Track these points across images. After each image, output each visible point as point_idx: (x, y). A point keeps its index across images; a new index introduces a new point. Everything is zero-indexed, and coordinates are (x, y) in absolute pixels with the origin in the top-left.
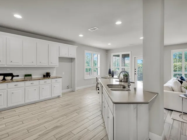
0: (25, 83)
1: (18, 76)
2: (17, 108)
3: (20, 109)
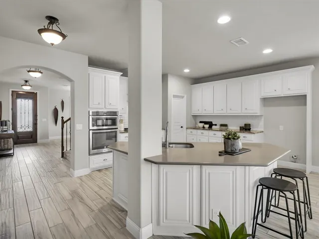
1: (216, 125)
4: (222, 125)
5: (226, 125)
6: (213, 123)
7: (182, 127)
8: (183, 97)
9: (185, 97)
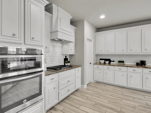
0: (114, 68)
1: (114, 61)
2: (108, 86)
3: (109, 87)
4: (119, 62)
5: (123, 62)
6: (111, 60)
7: (90, 63)
8: (91, 41)
9: (93, 40)
